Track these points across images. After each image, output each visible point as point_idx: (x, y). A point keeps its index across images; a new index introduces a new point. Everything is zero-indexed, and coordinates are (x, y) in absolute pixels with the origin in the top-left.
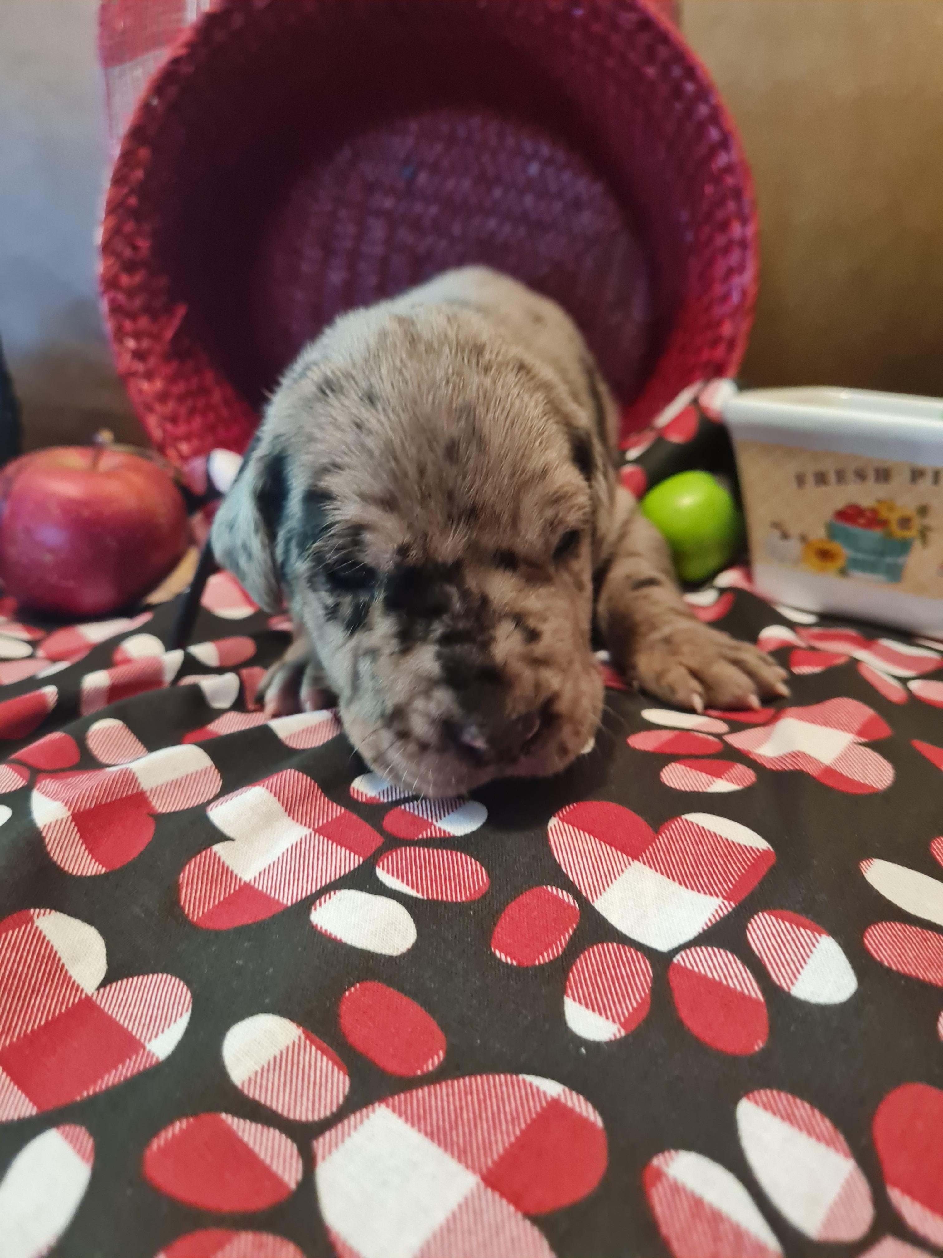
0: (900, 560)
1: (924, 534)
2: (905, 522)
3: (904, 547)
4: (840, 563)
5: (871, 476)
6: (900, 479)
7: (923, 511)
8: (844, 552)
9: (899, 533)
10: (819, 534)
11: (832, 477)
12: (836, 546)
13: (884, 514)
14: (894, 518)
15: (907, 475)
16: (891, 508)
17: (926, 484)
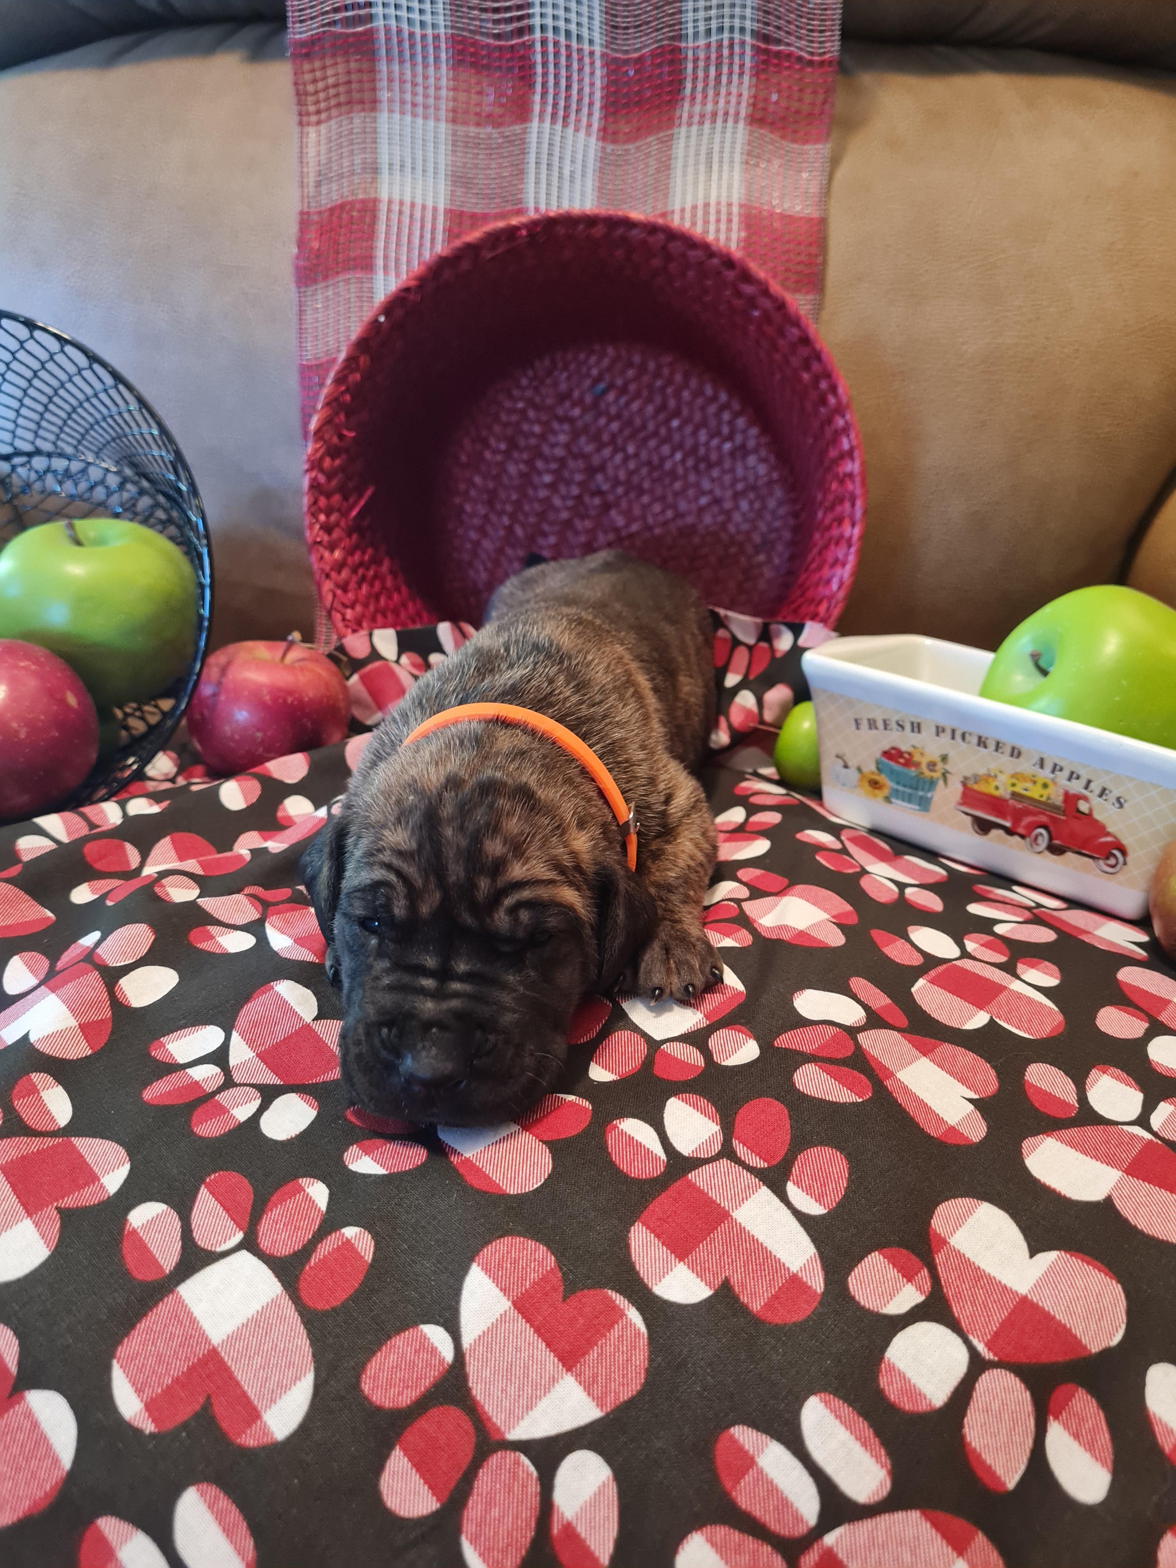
0: (929, 795)
1: (945, 775)
2: (932, 766)
3: (932, 784)
4: (886, 792)
5: (908, 727)
6: (928, 732)
7: (944, 758)
8: (889, 784)
9: (928, 773)
10: (870, 767)
11: (880, 725)
12: (883, 778)
13: (917, 758)
14: (924, 762)
15: (934, 730)
16: (922, 754)
17: (946, 738)
